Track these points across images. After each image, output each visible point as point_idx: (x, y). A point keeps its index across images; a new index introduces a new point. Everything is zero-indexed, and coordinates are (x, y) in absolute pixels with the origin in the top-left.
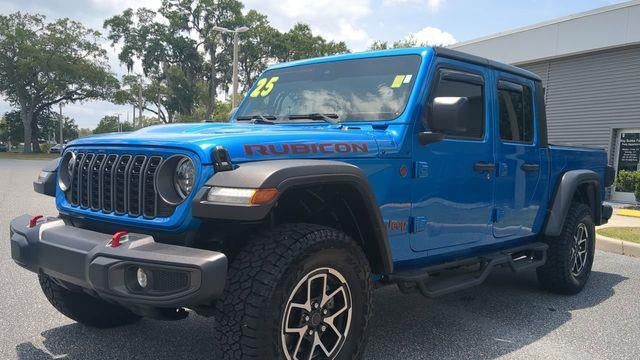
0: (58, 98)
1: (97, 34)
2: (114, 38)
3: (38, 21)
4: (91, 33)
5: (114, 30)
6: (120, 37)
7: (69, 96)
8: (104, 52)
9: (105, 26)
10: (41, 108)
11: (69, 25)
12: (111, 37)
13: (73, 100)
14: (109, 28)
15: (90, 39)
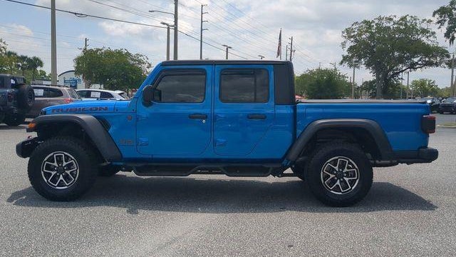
0: (404, 68)
1: (430, 21)
2: (441, 22)
3: (391, 19)
4: (425, 22)
5: (441, 17)
6: (445, 21)
7: (413, 66)
8: (434, 33)
9: (434, 15)
10: (393, 76)
11: (408, 19)
12: (438, 23)
13: (415, 69)
14: (437, 16)
15: (424, 26)
